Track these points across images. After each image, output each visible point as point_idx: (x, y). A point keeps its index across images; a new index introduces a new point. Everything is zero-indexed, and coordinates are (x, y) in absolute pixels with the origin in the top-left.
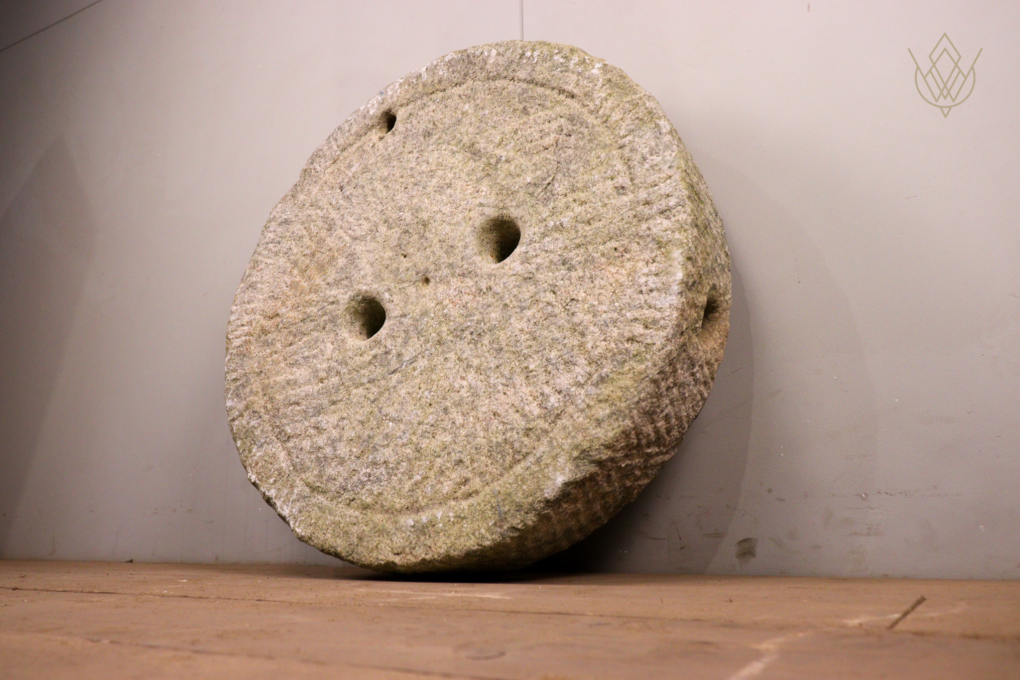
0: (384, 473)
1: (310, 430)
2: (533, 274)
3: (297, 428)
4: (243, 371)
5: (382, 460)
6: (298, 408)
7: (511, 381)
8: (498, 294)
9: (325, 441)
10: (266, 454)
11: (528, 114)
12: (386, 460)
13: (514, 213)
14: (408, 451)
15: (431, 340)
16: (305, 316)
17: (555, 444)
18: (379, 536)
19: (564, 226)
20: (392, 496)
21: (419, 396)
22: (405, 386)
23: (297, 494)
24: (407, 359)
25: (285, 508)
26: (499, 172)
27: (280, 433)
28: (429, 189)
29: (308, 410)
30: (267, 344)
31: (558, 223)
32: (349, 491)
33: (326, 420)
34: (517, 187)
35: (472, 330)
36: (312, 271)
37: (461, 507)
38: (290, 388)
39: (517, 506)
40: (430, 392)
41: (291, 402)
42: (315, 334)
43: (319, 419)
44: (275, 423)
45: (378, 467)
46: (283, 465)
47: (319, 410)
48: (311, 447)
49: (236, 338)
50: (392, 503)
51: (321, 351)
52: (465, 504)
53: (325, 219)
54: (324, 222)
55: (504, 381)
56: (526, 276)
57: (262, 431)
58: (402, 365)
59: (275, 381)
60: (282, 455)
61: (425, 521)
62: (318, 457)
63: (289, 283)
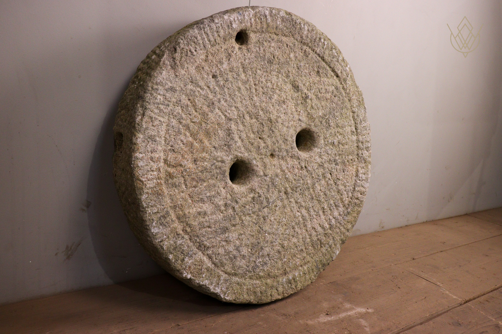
0: (268, 260)
1: (222, 243)
2: (323, 163)
3: (213, 242)
4: (162, 207)
5: (266, 254)
6: (210, 229)
7: (318, 214)
8: (310, 171)
9: (233, 248)
10: (196, 261)
11: (320, 76)
12: (268, 253)
13: (313, 129)
14: (279, 248)
15: (282, 192)
16: (203, 169)
17: (335, 239)
18: (270, 290)
19: (335, 143)
20: (274, 270)
21: (280, 221)
22: (272, 216)
23: (223, 280)
24: (272, 201)
25: (217, 288)
26: (308, 104)
27: (200, 246)
28: (273, 101)
29: (217, 231)
30: (174, 185)
31: (332, 141)
32: (251, 272)
33: (232, 236)
34: (315, 116)
35: (300, 188)
36: (201, 136)
37: (305, 269)
38: (201, 217)
39: (323, 264)
40: (285, 218)
41: (205, 226)
42: (212, 182)
43: (227, 235)
44: (196, 240)
45: (264, 257)
46: (209, 265)
47: (225, 230)
48: (225, 252)
49: (149, 180)
50: (274, 273)
51: (218, 193)
52: (305, 268)
53: (206, 98)
54: (204, 99)
55: (316, 213)
56: (321, 164)
57: (188, 246)
58: (269, 204)
59: (189, 213)
60: (205, 259)
61: (291, 278)
62: (230, 257)
63: (185, 141)
